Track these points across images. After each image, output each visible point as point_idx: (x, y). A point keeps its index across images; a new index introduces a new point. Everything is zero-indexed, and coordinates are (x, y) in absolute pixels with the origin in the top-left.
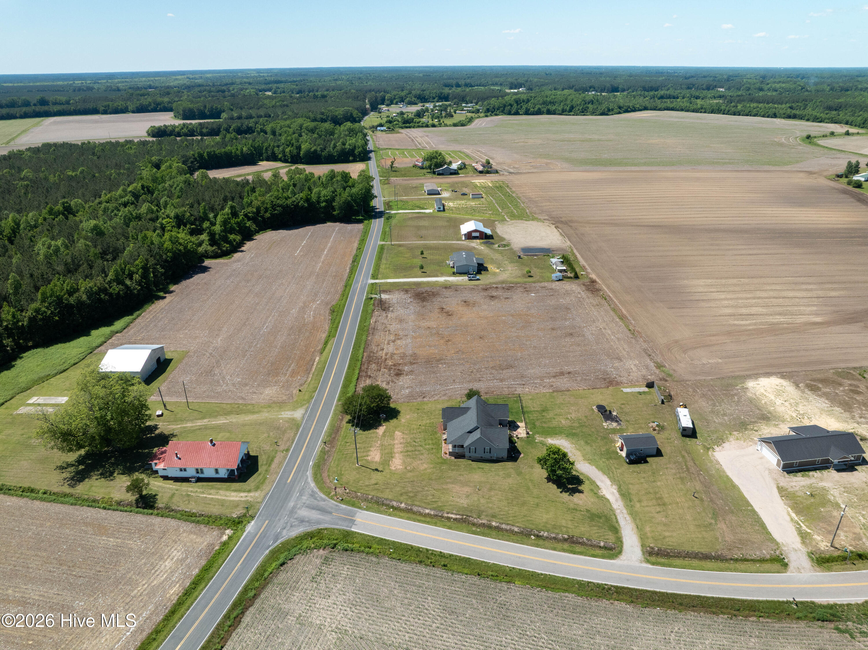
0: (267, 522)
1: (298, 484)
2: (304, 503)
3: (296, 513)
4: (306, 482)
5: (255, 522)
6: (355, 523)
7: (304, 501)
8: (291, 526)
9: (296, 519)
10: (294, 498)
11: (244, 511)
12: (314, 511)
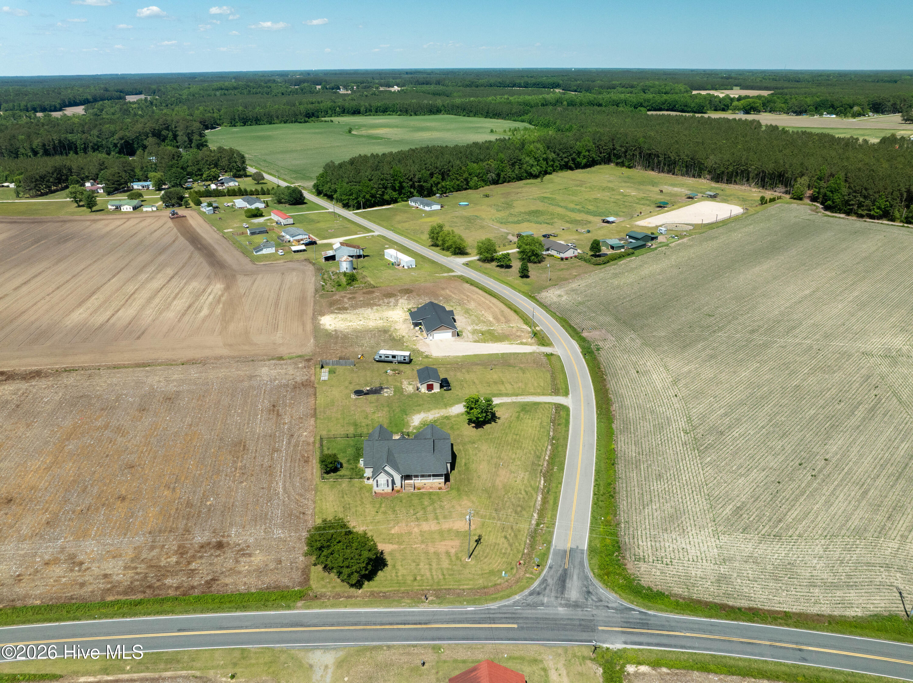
0: (600, 628)
1: (521, 614)
2: (557, 597)
3: (576, 602)
4: (515, 604)
5: (604, 642)
6: (575, 547)
7: (553, 599)
8: (601, 601)
9: (587, 599)
10: (550, 611)
11: (588, 662)
12: (568, 584)
